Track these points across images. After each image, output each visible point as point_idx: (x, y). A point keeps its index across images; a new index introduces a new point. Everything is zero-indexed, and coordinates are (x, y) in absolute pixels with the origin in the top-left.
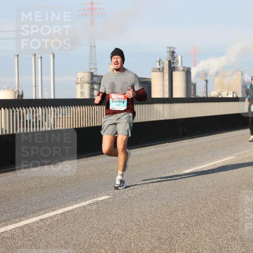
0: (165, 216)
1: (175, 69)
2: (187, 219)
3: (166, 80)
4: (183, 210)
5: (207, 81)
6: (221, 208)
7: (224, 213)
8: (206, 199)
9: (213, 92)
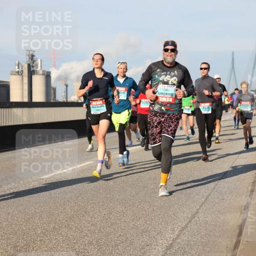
0: (22, 223)
1: (34, 72)
3: (26, 83)
4: (41, 216)
5: (67, 86)
6: (79, 213)
7: (81, 218)
8: (64, 204)
9: (73, 96)
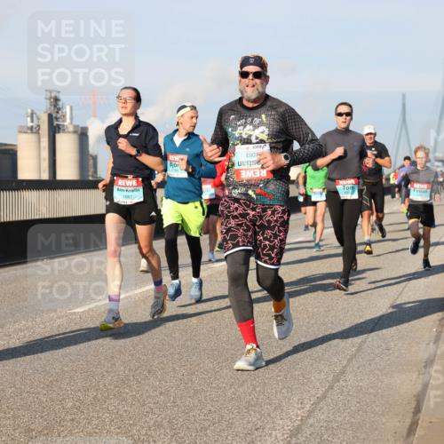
1: (59, 129)
2: (79, 394)
7: (143, 382)
